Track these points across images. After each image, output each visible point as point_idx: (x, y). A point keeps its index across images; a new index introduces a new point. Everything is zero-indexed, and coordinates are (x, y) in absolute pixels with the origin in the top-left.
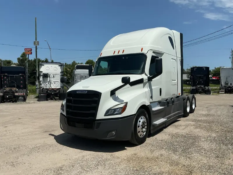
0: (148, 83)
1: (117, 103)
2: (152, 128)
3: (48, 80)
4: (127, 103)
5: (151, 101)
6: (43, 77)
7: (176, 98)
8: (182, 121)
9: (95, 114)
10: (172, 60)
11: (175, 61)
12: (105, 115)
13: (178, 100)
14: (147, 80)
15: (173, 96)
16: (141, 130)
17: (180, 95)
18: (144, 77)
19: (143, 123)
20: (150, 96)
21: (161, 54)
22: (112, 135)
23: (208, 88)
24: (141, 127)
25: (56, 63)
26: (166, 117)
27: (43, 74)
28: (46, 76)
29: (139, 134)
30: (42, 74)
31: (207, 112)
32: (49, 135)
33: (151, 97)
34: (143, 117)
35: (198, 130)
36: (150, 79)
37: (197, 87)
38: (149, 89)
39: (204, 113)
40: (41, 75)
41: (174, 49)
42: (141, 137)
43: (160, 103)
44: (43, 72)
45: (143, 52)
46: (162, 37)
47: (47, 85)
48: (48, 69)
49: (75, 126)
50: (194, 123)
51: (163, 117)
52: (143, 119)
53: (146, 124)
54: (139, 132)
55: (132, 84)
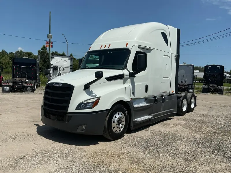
0: (130, 79)
1: (90, 97)
2: (132, 125)
3: (58, 73)
4: (99, 98)
5: (133, 97)
6: (53, 70)
7: (169, 95)
8: (175, 120)
9: (67, 107)
10: (164, 56)
11: (169, 57)
12: (77, 109)
13: (171, 98)
14: (129, 76)
15: (164, 94)
16: (116, 126)
17: (174, 93)
18: (125, 72)
19: (119, 119)
20: (132, 92)
21: (150, 50)
22: (82, 129)
23: (221, 88)
24: (116, 123)
26: (153, 114)
27: (54, 66)
28: (56, 68)
29: (114, 130)
30: (52, 67)
31: (206, 113)
32: (35, 125)
33: (133, 93)
34: (120, 113)
35: (185, 130)
36: (132, 75)
37: (209, 86)
38: (131, 85)
39: (203, 113)
41: (168, 45)
42: (118, 132)
43: (146, 100)
44: (53, 65)
45: (128, 47)
46: (151, 32)
48: (58, 61)
49: (49, 118)
50: (185, 122)
51: (149, 115)
52: (120, 115)
53: (123, 120)
54: (114, 127)
55: (109, 79)
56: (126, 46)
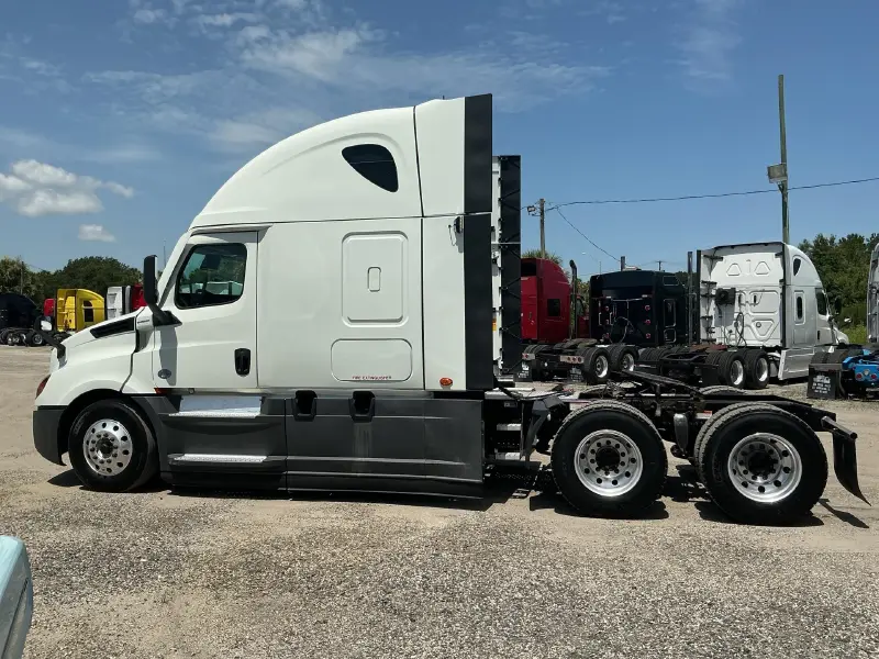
0: (158, 334)
2: (163, 466)
3: (736, 315)
5: (164, 384)
6: (719, 304)
10: (353, 238)
11: (399, 237)
20: (158, 369)
25: (766, 244)
27: (719, 290)
30: (714, 292)
40: (712, 296)
47: (731, 332)
48: (735, 270)
52: (107, 429)
54: (89, 456)
55: (99, 332)
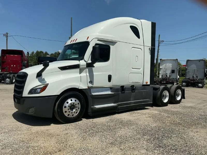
1: (40, 84)
4: (48, 84)
5: (90, 85)
7: (142, 86)
9: (22, 92)
10: (133, 48)
11: (140, 49)
12: (29, 94)
14: (86, 66)
15: (135, 84)
18: (82, 63)
19: (71, 104)
20: (89, 80)
21: (114, 43)
24: (68, 108)
26: (119, 103)
29: (66, 114)
33: (91, 82)
34: (73, 99)
36: (90, 66)
38: (88, 74)
42: (70, 116)
43: (111, 89)
51: (114, 103)
52: (73, 101)
53: (77, 106)
54: (66, 112)
55: (63, 68)
56: (87, 40)
